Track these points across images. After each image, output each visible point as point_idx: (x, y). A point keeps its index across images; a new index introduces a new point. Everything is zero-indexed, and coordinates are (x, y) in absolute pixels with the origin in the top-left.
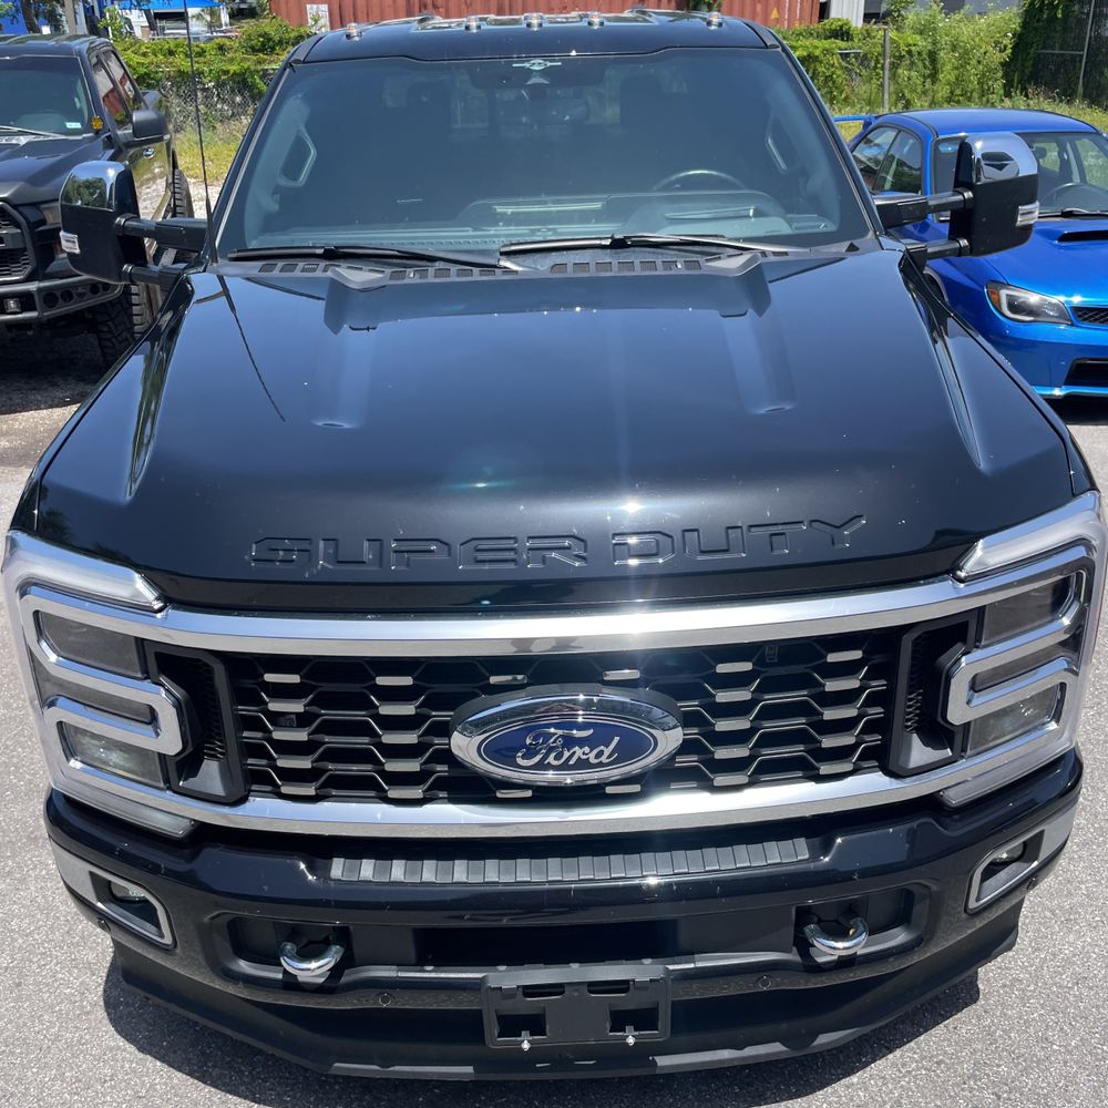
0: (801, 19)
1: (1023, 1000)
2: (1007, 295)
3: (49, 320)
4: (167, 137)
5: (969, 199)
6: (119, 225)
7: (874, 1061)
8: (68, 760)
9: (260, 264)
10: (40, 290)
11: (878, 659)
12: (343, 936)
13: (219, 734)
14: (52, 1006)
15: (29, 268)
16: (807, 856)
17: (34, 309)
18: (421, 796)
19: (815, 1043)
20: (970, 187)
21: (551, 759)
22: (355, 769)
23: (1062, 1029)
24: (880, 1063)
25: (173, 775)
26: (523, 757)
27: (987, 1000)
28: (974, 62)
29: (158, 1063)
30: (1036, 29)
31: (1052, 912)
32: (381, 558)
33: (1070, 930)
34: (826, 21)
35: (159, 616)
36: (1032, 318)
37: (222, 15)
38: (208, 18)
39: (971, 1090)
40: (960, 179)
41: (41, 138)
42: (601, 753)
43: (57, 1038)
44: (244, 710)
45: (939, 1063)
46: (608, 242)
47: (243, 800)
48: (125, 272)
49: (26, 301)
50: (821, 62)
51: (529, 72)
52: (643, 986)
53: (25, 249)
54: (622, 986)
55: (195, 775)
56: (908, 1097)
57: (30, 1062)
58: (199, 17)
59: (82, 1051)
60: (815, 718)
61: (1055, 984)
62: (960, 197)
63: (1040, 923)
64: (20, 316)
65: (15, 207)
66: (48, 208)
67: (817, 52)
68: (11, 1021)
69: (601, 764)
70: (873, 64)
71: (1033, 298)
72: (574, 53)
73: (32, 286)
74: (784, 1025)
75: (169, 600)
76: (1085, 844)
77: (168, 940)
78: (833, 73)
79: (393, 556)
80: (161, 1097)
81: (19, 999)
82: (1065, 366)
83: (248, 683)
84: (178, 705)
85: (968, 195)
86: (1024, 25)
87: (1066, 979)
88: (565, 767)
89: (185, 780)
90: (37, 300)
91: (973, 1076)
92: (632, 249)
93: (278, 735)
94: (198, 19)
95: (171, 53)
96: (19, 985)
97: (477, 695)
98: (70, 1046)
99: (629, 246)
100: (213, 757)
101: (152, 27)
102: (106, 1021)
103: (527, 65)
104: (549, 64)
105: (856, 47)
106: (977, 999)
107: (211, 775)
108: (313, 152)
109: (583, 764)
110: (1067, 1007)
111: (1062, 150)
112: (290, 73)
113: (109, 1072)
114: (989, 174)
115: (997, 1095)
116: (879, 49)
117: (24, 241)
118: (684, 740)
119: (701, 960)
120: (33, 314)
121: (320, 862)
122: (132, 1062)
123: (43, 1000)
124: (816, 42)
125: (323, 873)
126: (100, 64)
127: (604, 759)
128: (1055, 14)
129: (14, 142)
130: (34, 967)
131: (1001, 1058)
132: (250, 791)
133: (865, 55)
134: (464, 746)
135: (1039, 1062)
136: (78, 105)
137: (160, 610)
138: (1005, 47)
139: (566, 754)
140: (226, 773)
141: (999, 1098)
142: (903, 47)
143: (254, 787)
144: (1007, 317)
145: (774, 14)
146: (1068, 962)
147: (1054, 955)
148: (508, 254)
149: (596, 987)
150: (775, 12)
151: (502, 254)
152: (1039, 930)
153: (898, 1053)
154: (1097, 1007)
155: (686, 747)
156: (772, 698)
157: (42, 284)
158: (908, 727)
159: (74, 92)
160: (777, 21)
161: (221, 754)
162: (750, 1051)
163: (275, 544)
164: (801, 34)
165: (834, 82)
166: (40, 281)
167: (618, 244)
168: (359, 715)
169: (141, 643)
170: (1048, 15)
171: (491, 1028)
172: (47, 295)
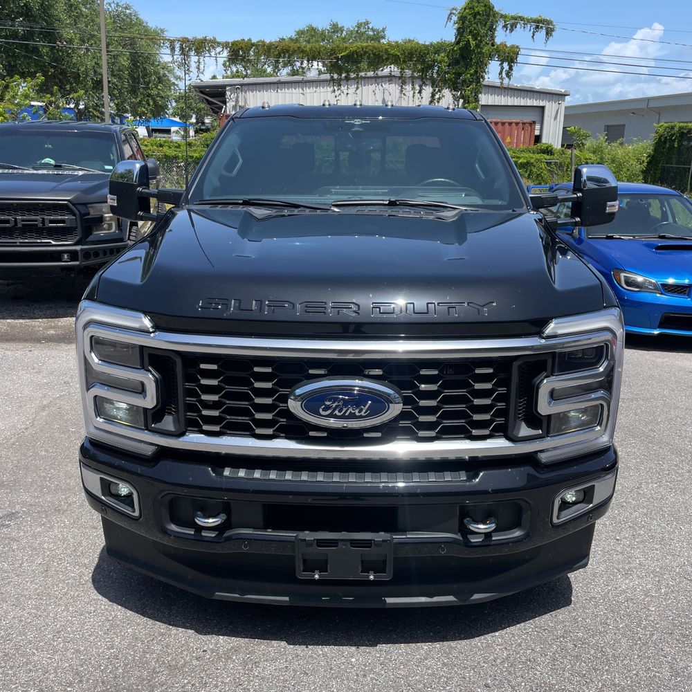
0: (524, 142)
1: (596, 606)
2: (624, 276)
3: (84, 267)
4: (158, 177)
5: (580, 197)
6: (139, 191)
7: (509, 627)
8: (97, 417)
9: (210, 206)
10: (82, 250)
11: (502, 376)
12: (226, 509)
13: (174, 401)
14: (64, 581)
15: (78, 238)
16: (465, 479)
17: (77, 260)
18: (272, 433)
19: (473, 598)
20: (580, 190)
21: (337, 412)
22: (240, 419)
23: (615, 620)
24: (512, 628)
25: (150, 420)
26: (323, 410)
27: (575, 605)
28: (625, 170)
29: (120, 607)
30: (662, 153)
31: (618, 570)
32: (261, 309)
33: (627, 578)
34: (538, 144)
35: (152, 335)
36: (638, 290)
37: (191, 131)
38: (183, 133)
39: (561, 642)
40: (576, 187)
41: (91, 173)
42: (362, 409)
43: (66, 594)
44: (188, 385)
45: (544, 630)
46: (387, 202)
47: (182, 434)
48: (139, 215)
49: (73, 255)
50: (535, 166)
51: (353, 125)
52: (378, 544)
53: (76, 228)
54: (368, 544)
55: (160, 421)
56: (525, 642)
57: (50, 603)
58: (177, 132)
59: (79, 600)
60: (470, 404)
61: (615, 600)
62: (576, 196)
63: (610, 574)
64: (69, 263)
65: (74, 205)
66: (91, 207)
67: (532, 161)
68: (41, 586)
69: (361, 417)
70: (565, 169)
71: (640, 279)
72: (381, 118)
73: (78, 248)
74: (455, 586)
75: (157, 327)
76: (642, 542)
77: (137, 514)
78: (542, 172)
79: (267, 308)
80: (120, 621)
81: (47, 576)
82: (658, 318)
83: (192, 371)
84: (157, 381)
85: (580, 194)
86: (655, 150)
87: (621, 599)
88: (343, 417)
89: (155, 424)
90: (79, 255)
91: (563, 637)
92: (399, 207)
93: (205, 412)
94: (177, 133)
95: (161, 146)
96: (47, 571)
97: (303, 380)
98: (73, 597)
99: (398, 205)
100: (170, 414)
101: (150, 136)
102: (93, 588)
103: (352, 122)
104: (364, 122)
105: (555, 159)
106: (570, 604)
107: (168, 423)
108: (241, 160)
109: (352, 416)
110: (620, 611)
111: (662, 205)
112: (232, 124)
113: (92, 609)
114: (590, 185)
115: (574, 645)
116: (569, 160)
117: (77, 224)
118: (402, 412)
119: (410, 534)
120: (77, 263)
121: (219, 469)
122: (105, 606)
123: (59, 578)
124: (531, 155)
125: (220, 474)
126: (126, 141)
127: (363, 413)
128: (674, 145)
129: (76, 173)
130: (55, 564)
131: (579, 630)
132: (187, 430)
133: (561, 163)
134: (294, 406)
135: (600, 633)
136: (112, 158)
137: (153, 332)
138: (643, 161)
139: (344, 410)
140: (176, 421)
141: (576, 646)
142: (583, 159)
143: (189, 429)
144: (623, 288)
145: (508, 140)
146: (624, 591)
147: (616, 588)
148: (336, 206)
149: (355, 543)
150: (509, 138)
151: (333, 205)
152: (609, 577)
153: (523, 624)
154: (637, 611)
155: (403, 415)
156: (448, 392)
157: (83, 247)
158: (520, 418)
159: (110, 151)
160: (510, 143)
161: (174, 412)
163: (210, 301)
164: (523, 151)
165: (542, 178)
166: (83, 245)
167: (392, 204)
168: (244, 389)
169: (142, 348)
170: (670, 144)
171: (300, 566)
172: (85, 253)
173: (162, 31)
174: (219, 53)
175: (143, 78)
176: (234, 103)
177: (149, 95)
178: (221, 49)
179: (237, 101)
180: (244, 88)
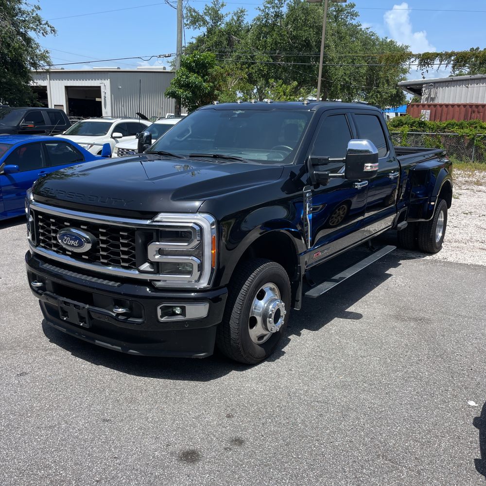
19: (130, 351)
21: (68, 243)
26: (64, 241)
42: (76, 243)
46: (212, 156)
52: (82, 308)
54: (79, 307)
74: (120, 342)
79: (57, 193)
88: (70, 245)
103: (236, 112)
104: (241, 112)
109: (73, 246)
127: (76, 245)
149: (75, 306)
162: (114, 347)
167: (215, 157)
171: (60, 313)
173: (407, 47)
174: (413, 62)
175: (376, 80)
176: (427, 96)
177: (378, 92)
178: (414, 59)
179: (430, 94)
180: (437, 85)
